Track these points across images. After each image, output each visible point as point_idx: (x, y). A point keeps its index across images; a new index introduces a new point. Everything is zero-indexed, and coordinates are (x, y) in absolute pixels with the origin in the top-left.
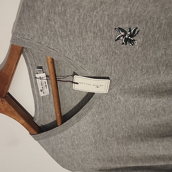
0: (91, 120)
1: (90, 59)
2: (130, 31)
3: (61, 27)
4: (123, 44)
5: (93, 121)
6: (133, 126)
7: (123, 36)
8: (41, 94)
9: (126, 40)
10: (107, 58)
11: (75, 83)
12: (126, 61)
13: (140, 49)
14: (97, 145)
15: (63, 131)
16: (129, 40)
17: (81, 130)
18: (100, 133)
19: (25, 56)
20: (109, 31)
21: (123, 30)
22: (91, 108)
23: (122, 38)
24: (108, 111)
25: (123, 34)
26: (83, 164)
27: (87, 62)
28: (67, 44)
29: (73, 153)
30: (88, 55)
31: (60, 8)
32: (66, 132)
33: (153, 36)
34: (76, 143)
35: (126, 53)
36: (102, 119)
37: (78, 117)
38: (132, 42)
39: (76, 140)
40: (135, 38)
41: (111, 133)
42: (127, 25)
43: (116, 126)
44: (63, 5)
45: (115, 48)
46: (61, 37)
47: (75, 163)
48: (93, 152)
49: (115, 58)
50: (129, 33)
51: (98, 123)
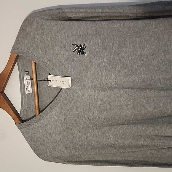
0: (60, 111)
1: (58, 63)
2: (81, 46)
3: (41, 42)
4: (78, 54)
5: (61, 112)
6: (90, 118)
8: (27, 92)
9: (80, 52)
10: (69, 63)
11: (49, 81)
12: (81, 65)
13: (88, 58)
14: (65, 133)
15: (40, 120)
16: (81, 52)
17: (53, 120)
18: (66, 123)
20: (69, 46)
21: (77, 46)
22: (59, 100)
23: (77, 50)
24: (71, 104)
25: (77, 48)
26: (54, 153)
27: (56, 65)
28: (44, 53)
29: (47, 142)
30: (57, 60)
31: (40, 31)
32: (42, 121)
33: (95, 50)
34: (49, 132)
35: (80, 60)
36: (68, 110)
37: (51, 108)
38: (83, 53)
39: (49, 129)
41: (75, 123)
42: (79, 43)
43: (78, 117)
44: (43, 29)
45: (73, 56)
46: (41, 48)
47: (48, 151)
48: (61, 140)
49: (73, 63)
50: (80, 47)
51: (65, 114)
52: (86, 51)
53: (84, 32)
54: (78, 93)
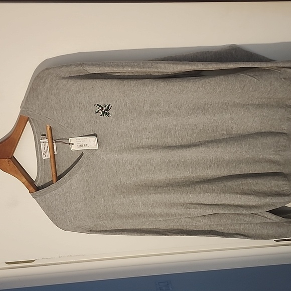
0: (81, 178)
1: (78, 126)
2: (105, 106)
3: (56, 103)
4: (101, 115)
5: (83, 179)
6: (117, 185)
7: (101, 110)
9: (104, 113)
10: (91, 126)
12: (105, 128)
13: (114, 120)
14: (87, 202)
15: (57, 188)
16: (106, 113)
17: (73, 188)
18: (89, 190)
19: (30, 122)
20: (90, 107)
21: (100, 106)
22: (80, 167)
23: (100, 111)
24: (95, 170)
25: (101, 108)
26: (74, 222)
27: (75, 128)
28: (60, 115)
29: (66, 211)
30: (76, 123)
31: (55, 91)
32: (60, 189)
33: (122, 110)
34: (69, 200)
35: (104, 123)
36: (90, 177)
37: (70, 175)
38: (108, 114)
39: (68, 197)
40: (109, 111)
41: (98, 191)
42: (103, 103)
43: (103, 184)
44: (58, 89)
45: (96, 118)
46: (56, 110)
47: (68, 220)
48: (83, 209)
49: (96, 126)
50: (105, 108)
51: (87, 181)
52: (112, 112)
53: (109, 94)
54: (103, 158)
